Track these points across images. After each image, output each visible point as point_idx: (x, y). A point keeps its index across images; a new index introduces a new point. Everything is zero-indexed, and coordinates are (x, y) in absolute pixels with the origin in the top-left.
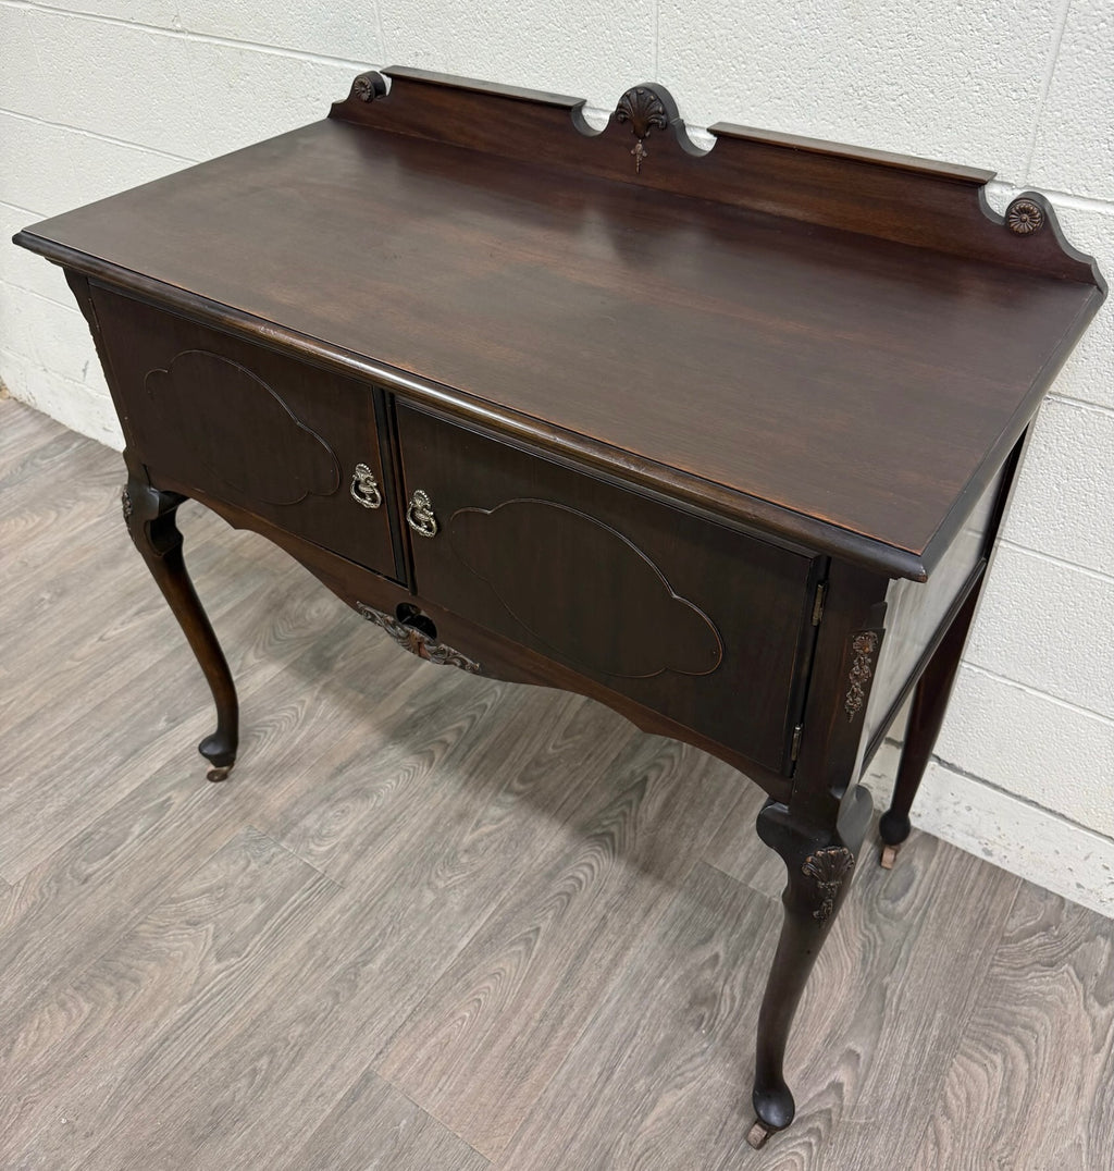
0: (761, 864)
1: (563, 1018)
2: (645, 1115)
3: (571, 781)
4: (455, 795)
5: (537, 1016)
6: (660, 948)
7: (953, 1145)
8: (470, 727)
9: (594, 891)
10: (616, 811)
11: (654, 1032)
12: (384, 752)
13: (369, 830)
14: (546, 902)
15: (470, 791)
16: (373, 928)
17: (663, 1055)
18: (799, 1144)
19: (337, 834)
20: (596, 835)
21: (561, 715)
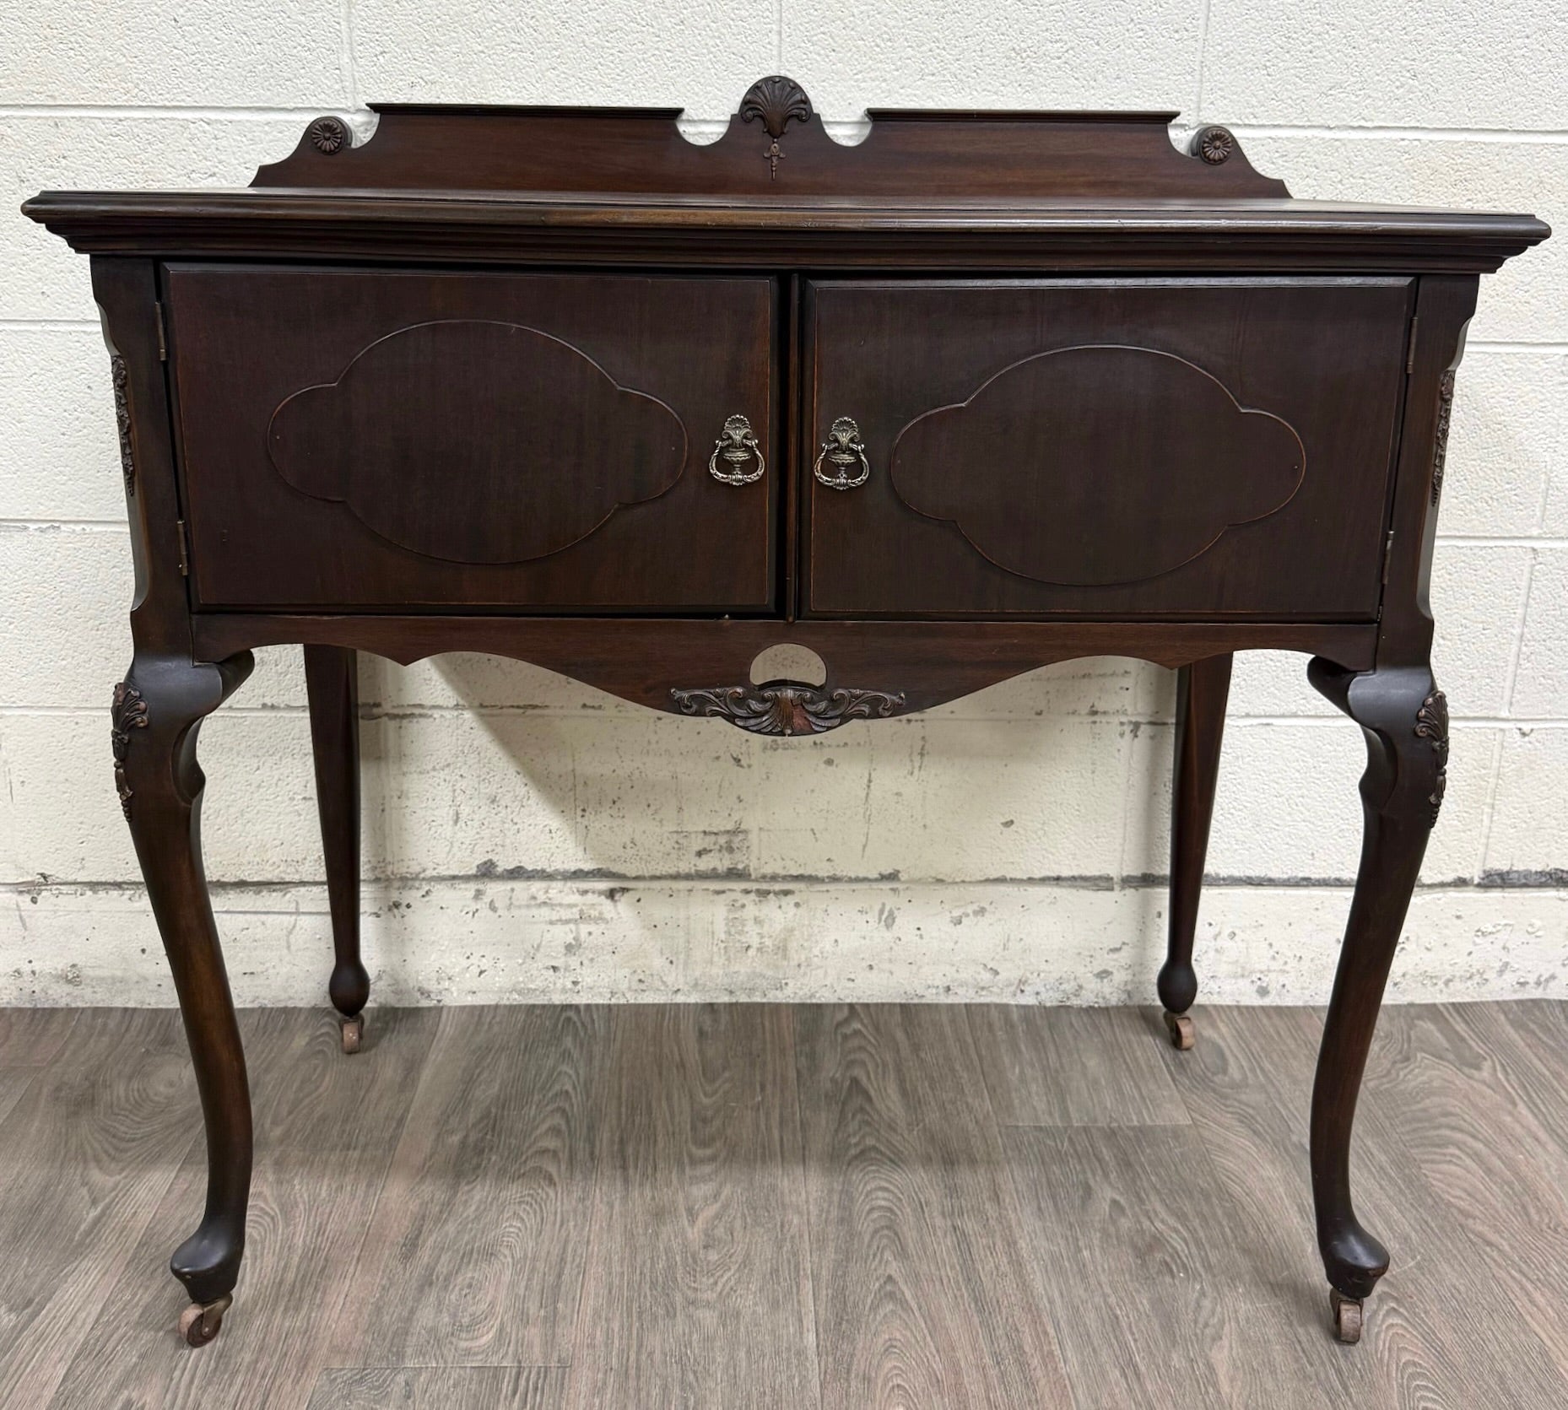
0: (1064, 1101)
1: (1021, 1347)
2: (1215, 1385)
3: (767, 1119)
4: (625, 1199)
5: (988, 1360)
6: (1049, 1224)
7: (1502, 1237)
8: (568, 1122)
9: (914, 1210)
10: (853, 1126)
11: (1133, 1303)
12: (461, 1197)
13: (537, 1288)
14: (869, 1246)
15: (641, 1185)
16: (665, 1388)
17: (1168, 1321)
18: (1384, 1316)
19: (490, 1313)
20: (856, 1157)
21: (681, 1059)
